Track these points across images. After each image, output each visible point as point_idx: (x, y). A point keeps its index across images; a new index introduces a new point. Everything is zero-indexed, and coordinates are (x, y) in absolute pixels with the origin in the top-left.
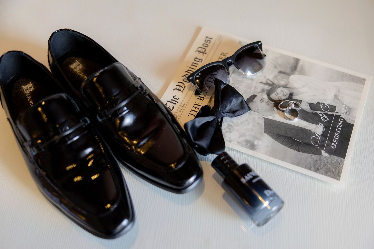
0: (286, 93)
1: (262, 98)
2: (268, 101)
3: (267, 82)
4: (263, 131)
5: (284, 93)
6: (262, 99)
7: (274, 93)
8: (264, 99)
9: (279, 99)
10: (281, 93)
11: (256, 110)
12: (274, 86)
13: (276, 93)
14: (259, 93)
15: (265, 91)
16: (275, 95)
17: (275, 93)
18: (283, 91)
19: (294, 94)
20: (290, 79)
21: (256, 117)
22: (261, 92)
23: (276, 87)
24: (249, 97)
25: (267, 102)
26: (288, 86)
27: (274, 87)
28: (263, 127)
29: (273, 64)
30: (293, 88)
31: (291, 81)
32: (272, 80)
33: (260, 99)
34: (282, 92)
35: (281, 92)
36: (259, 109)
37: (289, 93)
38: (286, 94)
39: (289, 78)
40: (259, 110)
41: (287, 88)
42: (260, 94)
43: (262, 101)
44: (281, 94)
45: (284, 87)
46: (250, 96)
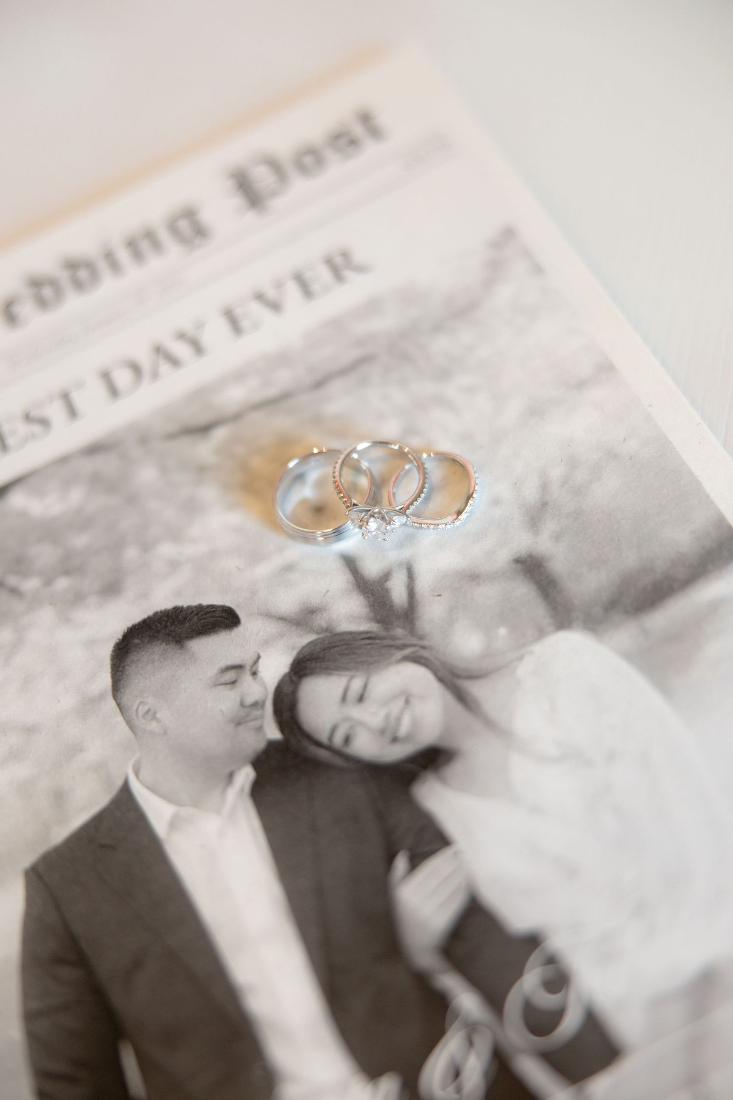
0: (415, 723)
1: (249, 663)
2: (255, 705)
3: (386, 576)
4: (28, 860)
5: (399, 720)
6: (239, 667)
7: (349, 673)
8: (254, 674)
9: (331, 738)
10: (387, 701)
11: (142, 709)
12: (399, 632)
13: (357, 684)
14: (270, 616)
15: (312, 630)
16: (339, 692)
17: (352, 678)
18: (407, 702)
19: (454, 770)
20: (538, 648)
21: (94, 752)
22: (282, 619)
23: (404, 647)
24: (194, 602)
25: (249, 700)
26: (475, 689)
27: (393, 638)
28: (60, 834)
29: (545, 487)
30: (489, 724)
31: (523, 670)
32: (424, 583)
33: (230, 662)
34: (401, 702)
35: (395, 697)
36: (158, 715)
37: (428, 736)
38: (403, 730)
39: (541, 634)
40: (154, 717)
41: (461, 697)
42: (271, 628)
43: (230, 676)
44: (382, 713)
45: (441, 680)
46: (205, 602)
